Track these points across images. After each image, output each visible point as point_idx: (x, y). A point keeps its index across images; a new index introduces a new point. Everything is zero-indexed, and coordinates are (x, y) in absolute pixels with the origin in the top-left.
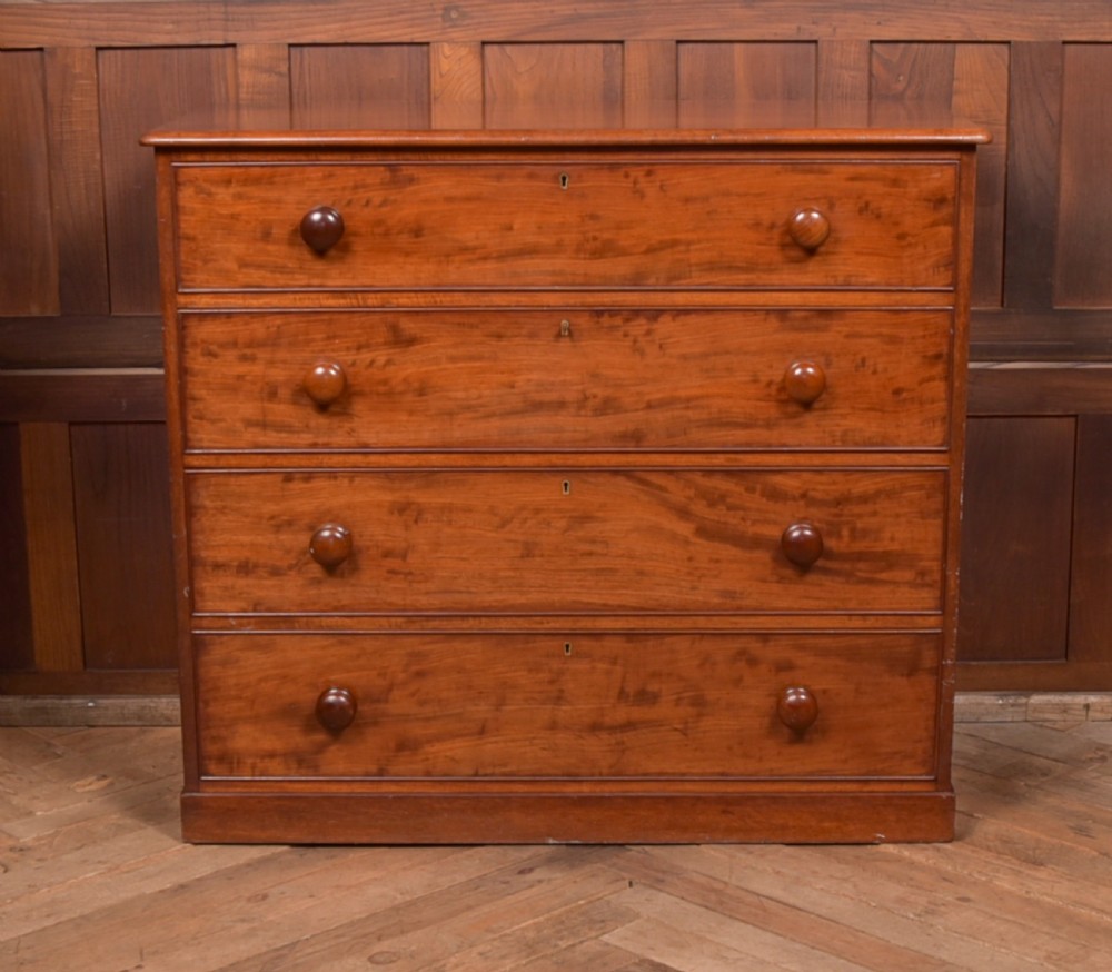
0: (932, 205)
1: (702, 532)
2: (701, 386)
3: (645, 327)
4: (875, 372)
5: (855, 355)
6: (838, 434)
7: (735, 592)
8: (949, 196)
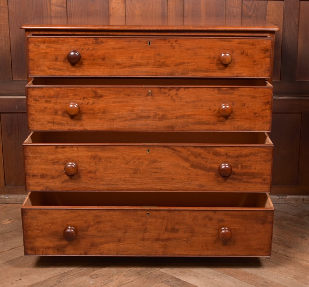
0: (264, 52)
4: (248, 107)
5: (242, 102)
8: (269, 49)
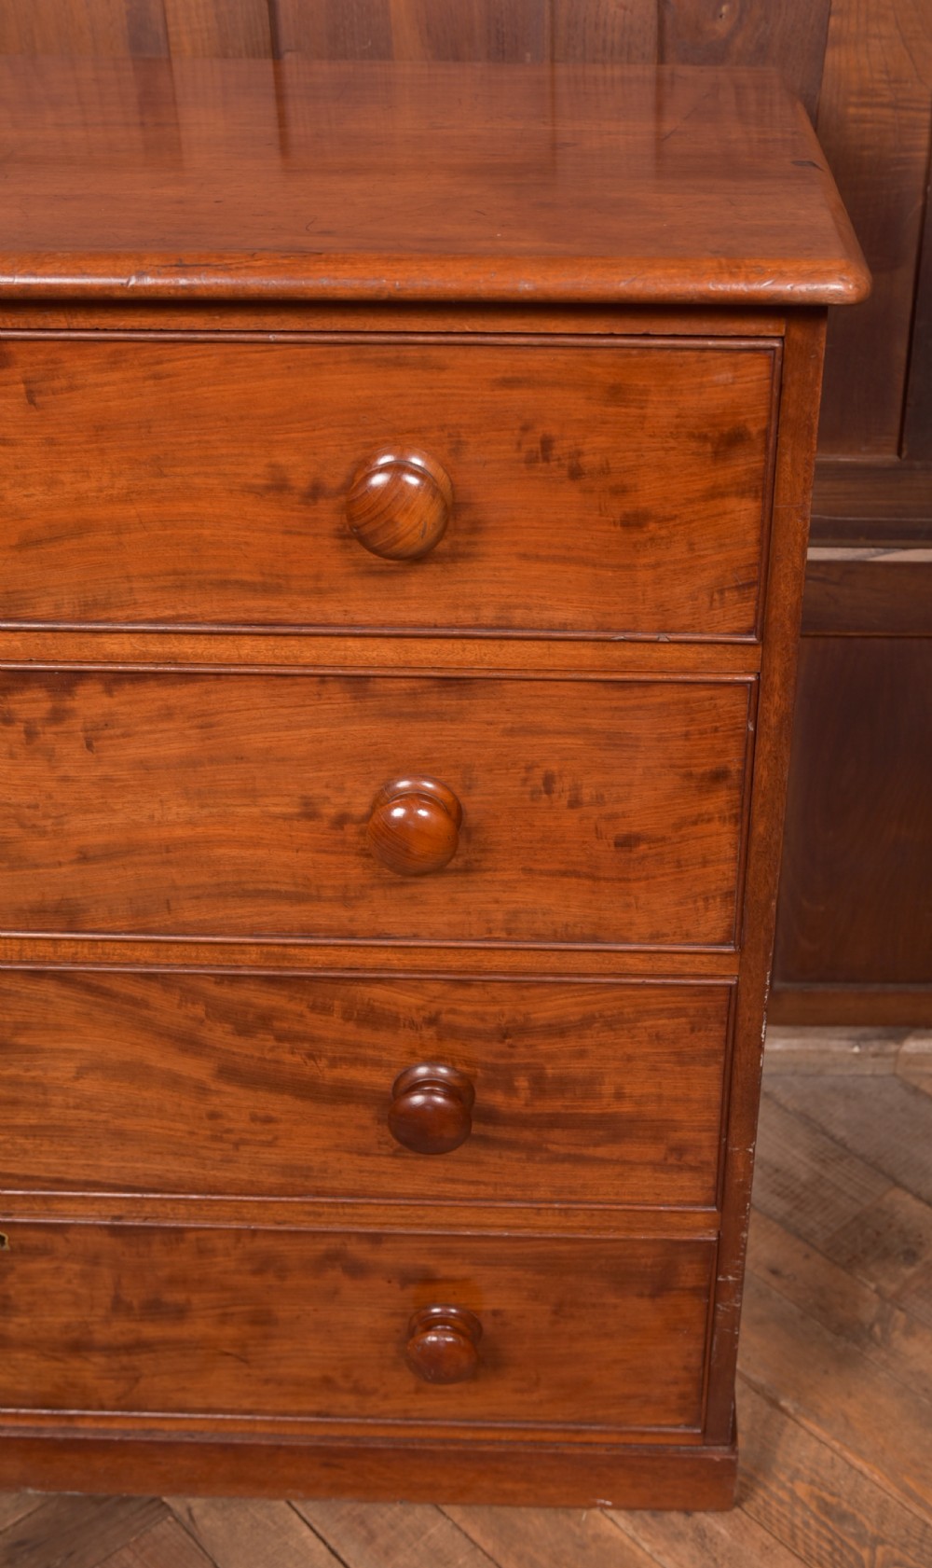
0: (709, 448)
1: (229, 1073)
2: (191, 823)
3: (48, 705)
4: (575, 803)
5: (529, 769)
6: (500, 916)
7: (310, 1169)
8: (754, 429)
